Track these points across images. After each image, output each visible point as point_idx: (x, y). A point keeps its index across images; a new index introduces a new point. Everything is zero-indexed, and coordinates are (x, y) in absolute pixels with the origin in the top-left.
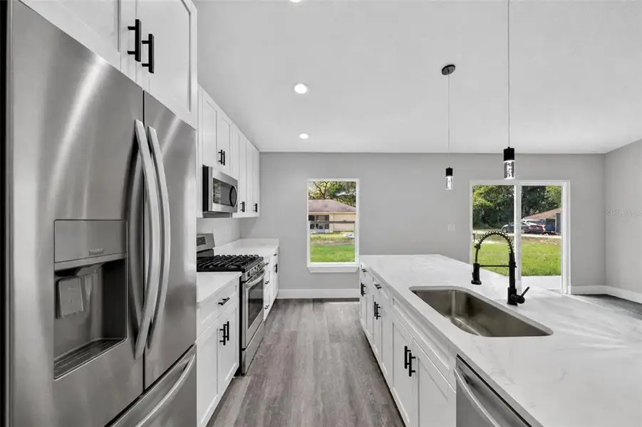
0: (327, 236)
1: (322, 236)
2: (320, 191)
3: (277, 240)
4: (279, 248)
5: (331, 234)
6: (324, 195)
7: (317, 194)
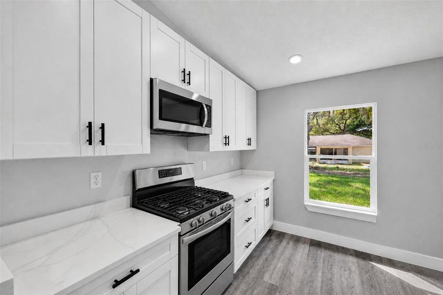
0: (345, 167)
1: (340, 166)
2: (340, 127)
3: (272, 173)
4: (274, 180)
5: (350, 164)
6: (343, 130)
7: (337, 130)
